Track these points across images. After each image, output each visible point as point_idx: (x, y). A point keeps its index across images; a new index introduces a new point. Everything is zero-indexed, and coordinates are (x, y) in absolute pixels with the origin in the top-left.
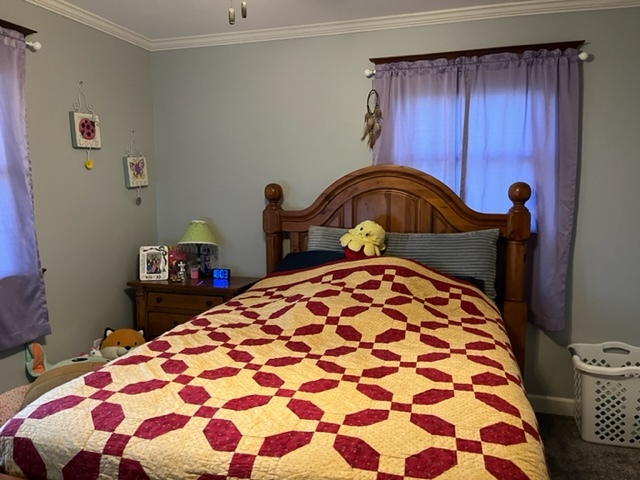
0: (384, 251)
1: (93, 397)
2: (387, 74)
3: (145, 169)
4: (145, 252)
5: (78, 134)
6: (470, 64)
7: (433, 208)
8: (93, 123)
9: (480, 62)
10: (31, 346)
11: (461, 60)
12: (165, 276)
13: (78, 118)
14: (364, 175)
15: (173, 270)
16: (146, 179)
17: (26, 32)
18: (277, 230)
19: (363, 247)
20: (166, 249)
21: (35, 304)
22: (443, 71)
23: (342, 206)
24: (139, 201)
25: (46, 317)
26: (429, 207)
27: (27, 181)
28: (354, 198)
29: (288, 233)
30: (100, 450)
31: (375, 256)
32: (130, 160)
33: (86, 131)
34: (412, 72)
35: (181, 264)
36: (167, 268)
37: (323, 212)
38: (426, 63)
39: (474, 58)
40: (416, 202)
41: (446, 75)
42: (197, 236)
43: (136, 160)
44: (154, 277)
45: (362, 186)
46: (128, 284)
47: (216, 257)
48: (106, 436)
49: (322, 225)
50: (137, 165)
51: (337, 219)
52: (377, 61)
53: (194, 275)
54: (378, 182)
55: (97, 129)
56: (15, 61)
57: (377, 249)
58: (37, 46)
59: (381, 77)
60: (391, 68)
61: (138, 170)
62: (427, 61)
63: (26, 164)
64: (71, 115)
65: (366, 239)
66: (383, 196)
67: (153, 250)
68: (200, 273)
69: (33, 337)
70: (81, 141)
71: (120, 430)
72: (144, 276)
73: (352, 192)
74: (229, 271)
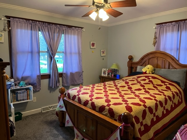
0: (154, 73)
1: (91, 93)
2: (159, 27)
3: (105, 52)
4: (103, 70)
5: (91, 46)
6: (182, 23)
7: (169, 62)
8: (94, 44)
9: (185, 22)
10: (80, 85)
11: (179, 22)
12: (106, 75)
13: (91, 43)
14: (151, 53)
15: (108, 74)
16: (105, 54)
17: (82, 28)
18: (130, 66)
19: (146, 71)
20: (107, 69)
21: (81, 77)
22: (174, 25)
23: (146, 61)
24: (103, 59)
25: (83, 80)
26: (168, 62)
27: (81, 55)
28: (149, 59)
29: (133, 67)
30: (89, 100)
31: (150, 74)
32: (102, 50)
33: (93, 45)
34: (166, 26)
35: (110, 73)
36: (107, 74)
37: (141, 62)
38: (170, 24)
39: (183, 22)
40: (165, 61)
41: (175, 26)
42: (114, 67)
43: (103, 50)
44: (104, 75)
45: (151, 56)
46: (99, 76)
47: (119, 72)
48: (90, 98)
49: (141, 66)
50: (103, 51)
51: (144, 64)
52: (157, 24)
53: (113, 76)
54: (155, 55)
55: (95, 44)
56: (80, 34)
57: (151, 72)
58: (84, 30)
59: (158, 28)
60: (160, 26)
61: (103, 52)
62: (170, 23)
63: (81, 52)
64: (90, 42)
65: (148, 69)
66: (156, 59)
67: (105, 70)
68: (114, 75)
69: (80, 83)
70: (92, 47)
71: (93, 98)
72: (103, 75)
73: (148, 58)
74: (120, 75)
